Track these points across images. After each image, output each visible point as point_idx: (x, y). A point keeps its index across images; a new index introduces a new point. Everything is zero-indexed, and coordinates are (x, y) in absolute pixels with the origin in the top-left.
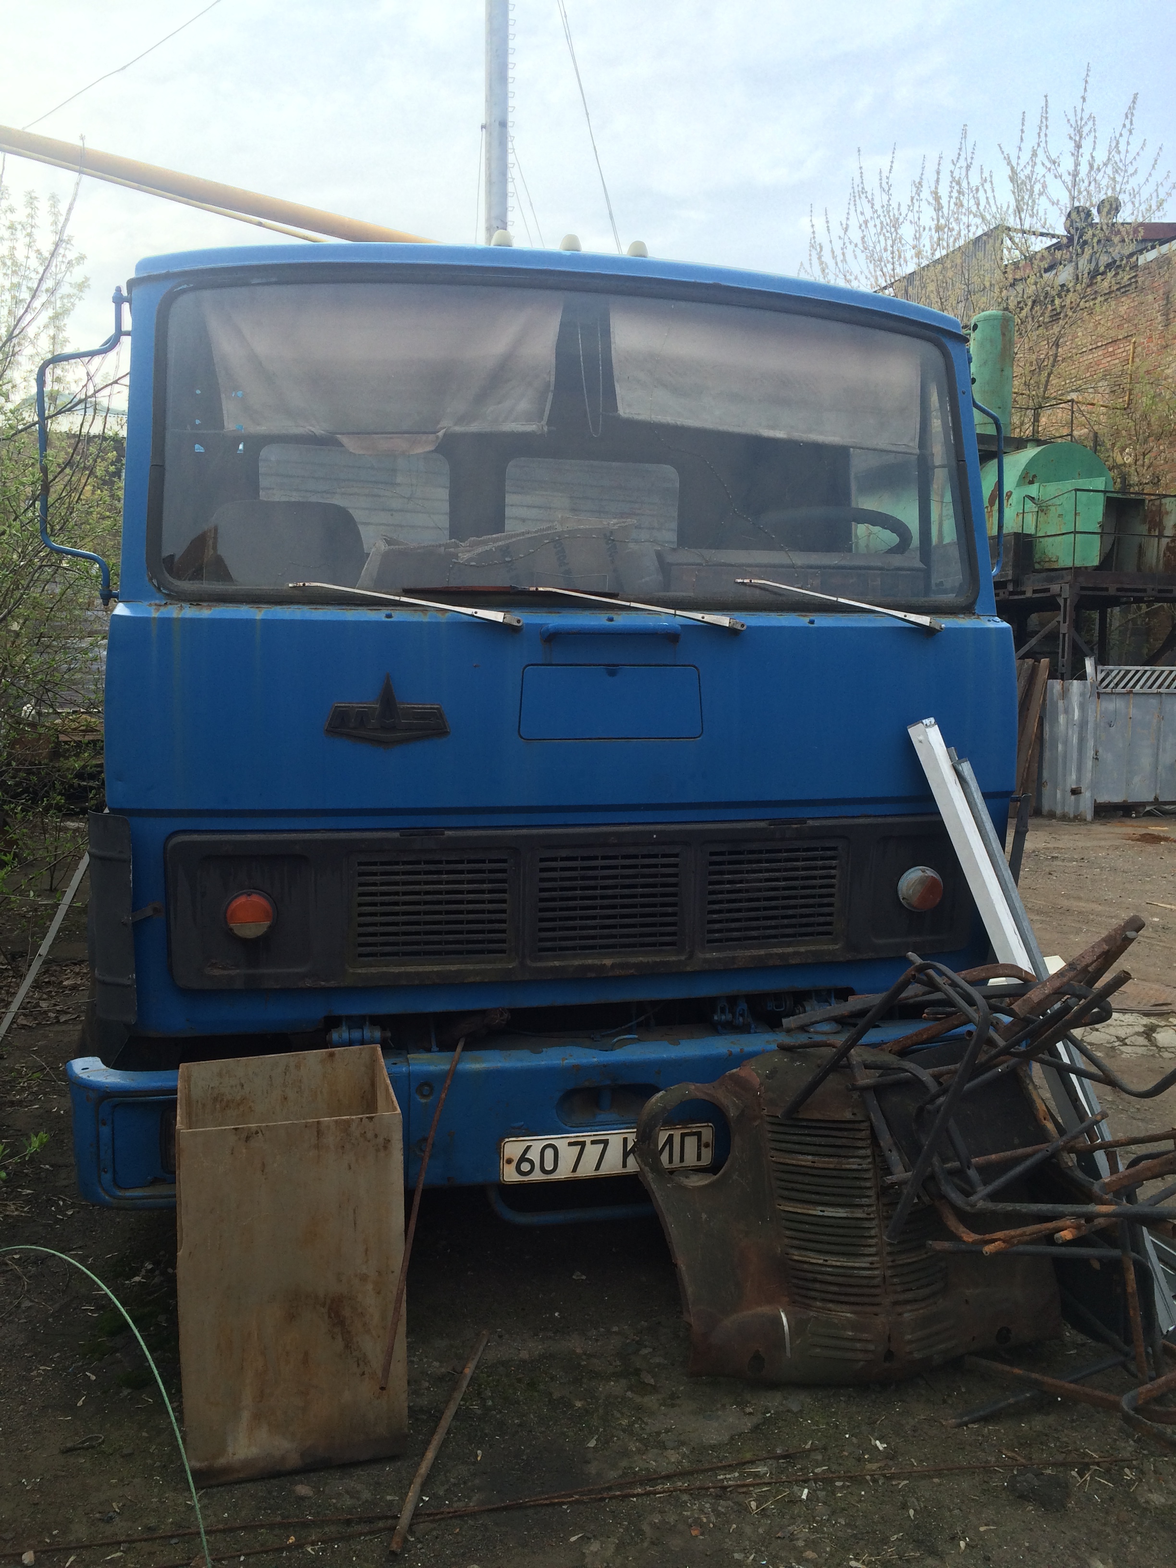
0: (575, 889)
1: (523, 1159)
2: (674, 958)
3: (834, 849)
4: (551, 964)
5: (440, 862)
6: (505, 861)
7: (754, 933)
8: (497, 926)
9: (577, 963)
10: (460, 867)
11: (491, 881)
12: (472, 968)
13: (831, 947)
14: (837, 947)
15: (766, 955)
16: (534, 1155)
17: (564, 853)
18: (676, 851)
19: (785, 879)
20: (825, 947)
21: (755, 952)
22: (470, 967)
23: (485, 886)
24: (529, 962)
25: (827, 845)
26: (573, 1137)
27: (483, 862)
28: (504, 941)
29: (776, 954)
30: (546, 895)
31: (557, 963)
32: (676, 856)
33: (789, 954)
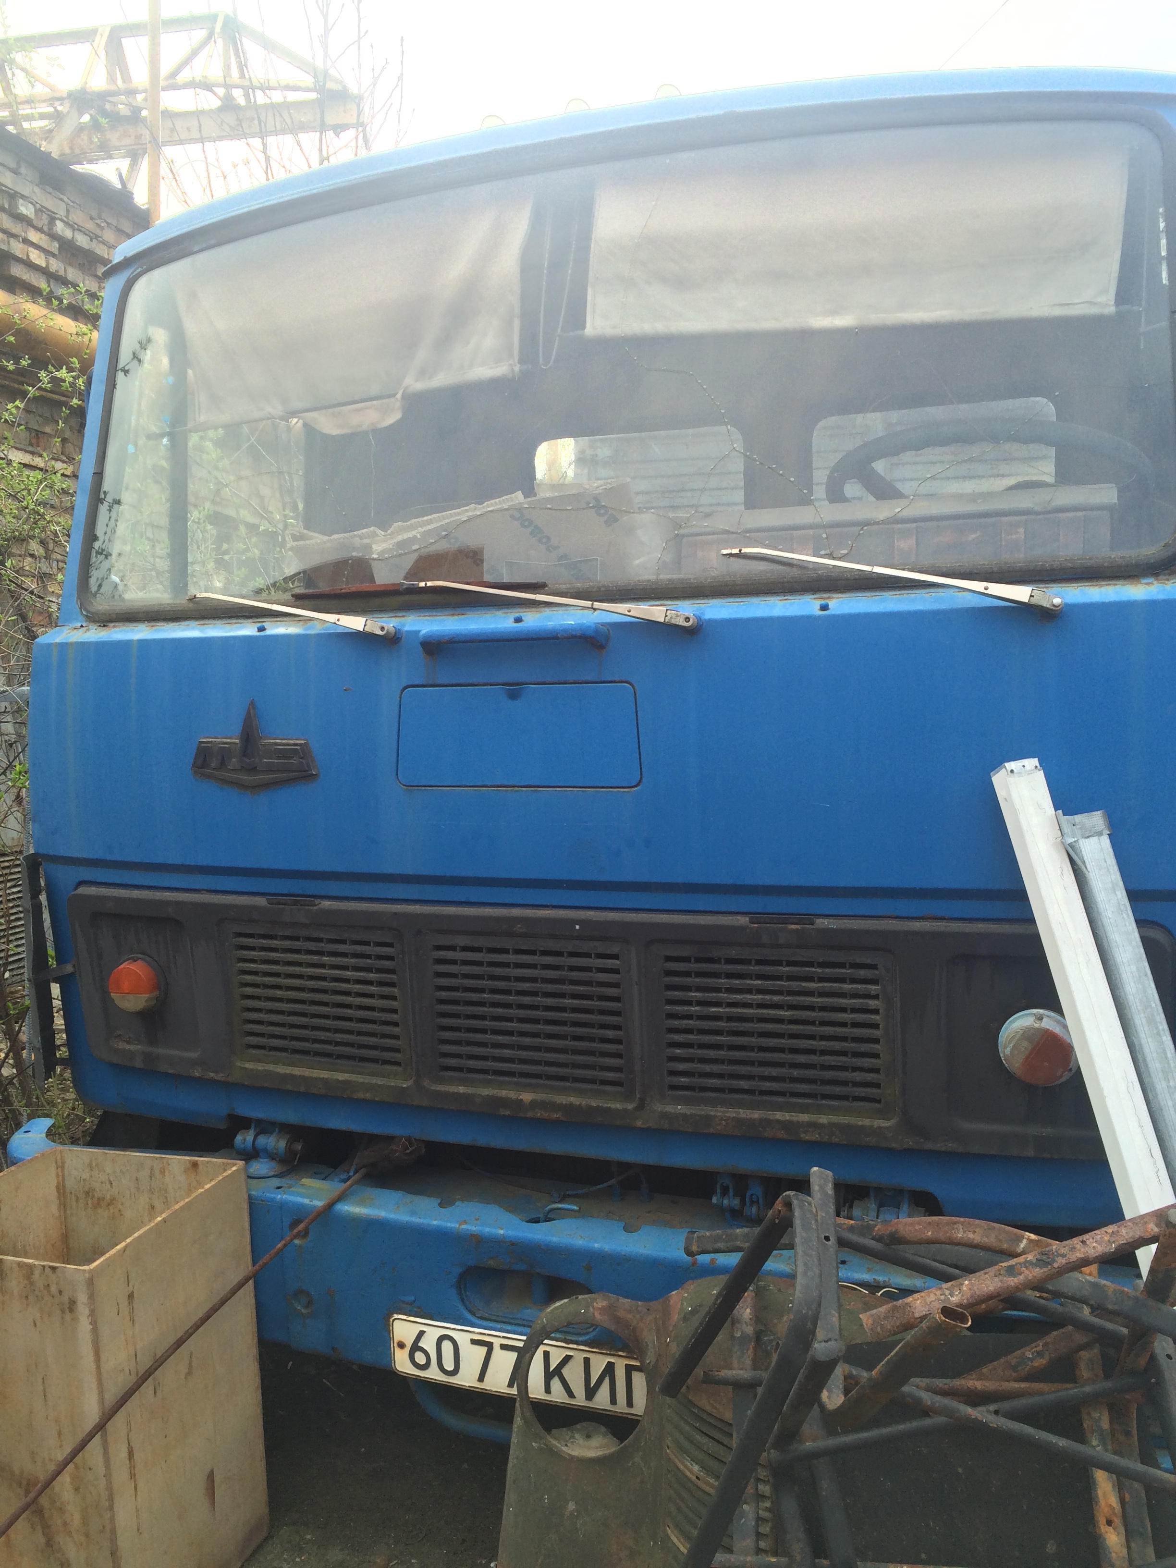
0: (482, 990)
1: (416, 1347)
2: (618, 1106)
3: (874, 967)
4: (453, 1089)
5: (320, 940)
6: (390, 945)
7: (743, 1084)
8: (388, 1029)
9: (485, 1092)
10: (342, 948)
11: (380, 971)
12: (361, 1080)
13: (878, 1123)
14: (886, 1124)
15: (761, 1120)
16: (429, 1344)
17: (462, 941)
18: (615, 949)
19: (791, 1007)
20: (866, 1122)
21: (743, 1114)
22: (360, 1079)
23: (372, 976)
24: (426, 1083)
25: (858, 961)
26: (477, 1333)
27: (367, 943)
28: (397, 1050)
29: (778, 1121)
30: (444, 994)
31: (462, 1089)
32: (615, 957)
33: (799, 1125)
